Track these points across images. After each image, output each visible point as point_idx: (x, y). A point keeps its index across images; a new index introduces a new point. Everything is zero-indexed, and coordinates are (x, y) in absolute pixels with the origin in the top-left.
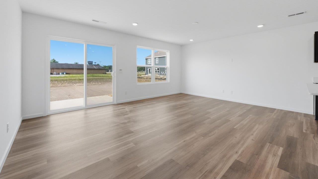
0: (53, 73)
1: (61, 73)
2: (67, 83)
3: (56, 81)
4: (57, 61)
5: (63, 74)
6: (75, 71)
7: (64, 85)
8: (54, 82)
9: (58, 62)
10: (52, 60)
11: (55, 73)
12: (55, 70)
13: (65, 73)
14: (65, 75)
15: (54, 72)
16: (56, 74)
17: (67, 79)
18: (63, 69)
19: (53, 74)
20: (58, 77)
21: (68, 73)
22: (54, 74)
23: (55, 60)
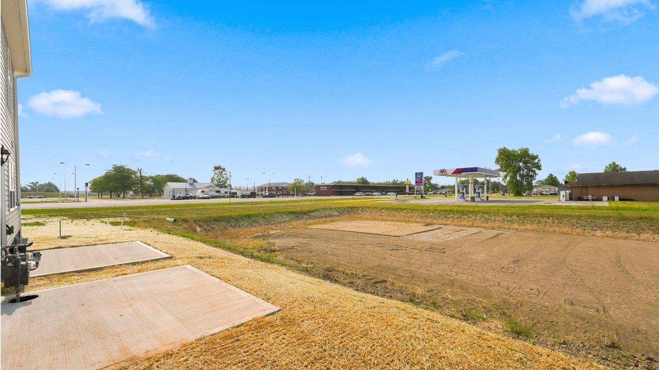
0: (586, 197)
1: (605, 198)
3: (551, 218)
4: (623, 167)
5: (611, 198)
6: (647, 192)
9: (625, 169)
11: (590, 197)
12: (591, 190)
13: (617, 198)
14: (617, 203)
15: (587, 194)
16: (593, 200)
18: (612, 186)
20: (574, 209)
21: (628, 198)
22: (588, 200)
23: (617, 166)
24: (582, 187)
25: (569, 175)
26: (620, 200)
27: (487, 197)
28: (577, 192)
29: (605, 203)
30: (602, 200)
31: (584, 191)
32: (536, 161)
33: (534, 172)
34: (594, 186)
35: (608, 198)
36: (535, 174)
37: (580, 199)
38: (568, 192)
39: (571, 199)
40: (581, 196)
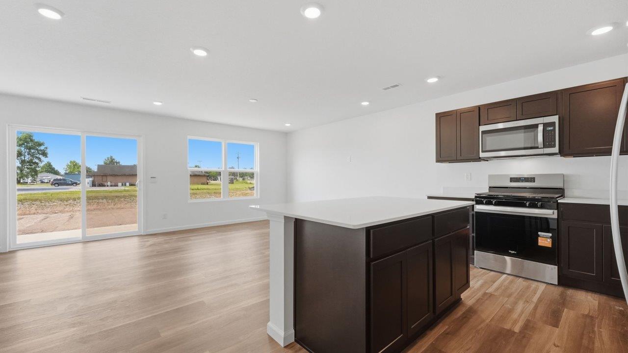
0: (106, 184)
1: (120, 184)
2: (126, 202)
3: (105, 199)
4: (118, 161)
5: (124, 185)
7: (119, 206)
8: (101, 201)
9: (119, 163)
10: (108, 158)
11: (109, 183)
12: (109, 178)
13: (128, 184)
15: (106, 181)
16: (111, 186)
17: (125, 195)
18: (125, 175)
19: (105, 186)
22: (108, 186)
23: (114, 159)
24: (102, 176)
25: (69, 164)
26: (130, 185)
28: (98, 180)
29: (120, 188)
30: (117, 186)
31: (104, 179)
32: (42, 148)
33: (39, 159)
34: (111, 175)
35: (122, 185)
36: (40, 161)
37: (103, 185)
38: (91, 179)
39: (94, 185)
40: (102, 182)
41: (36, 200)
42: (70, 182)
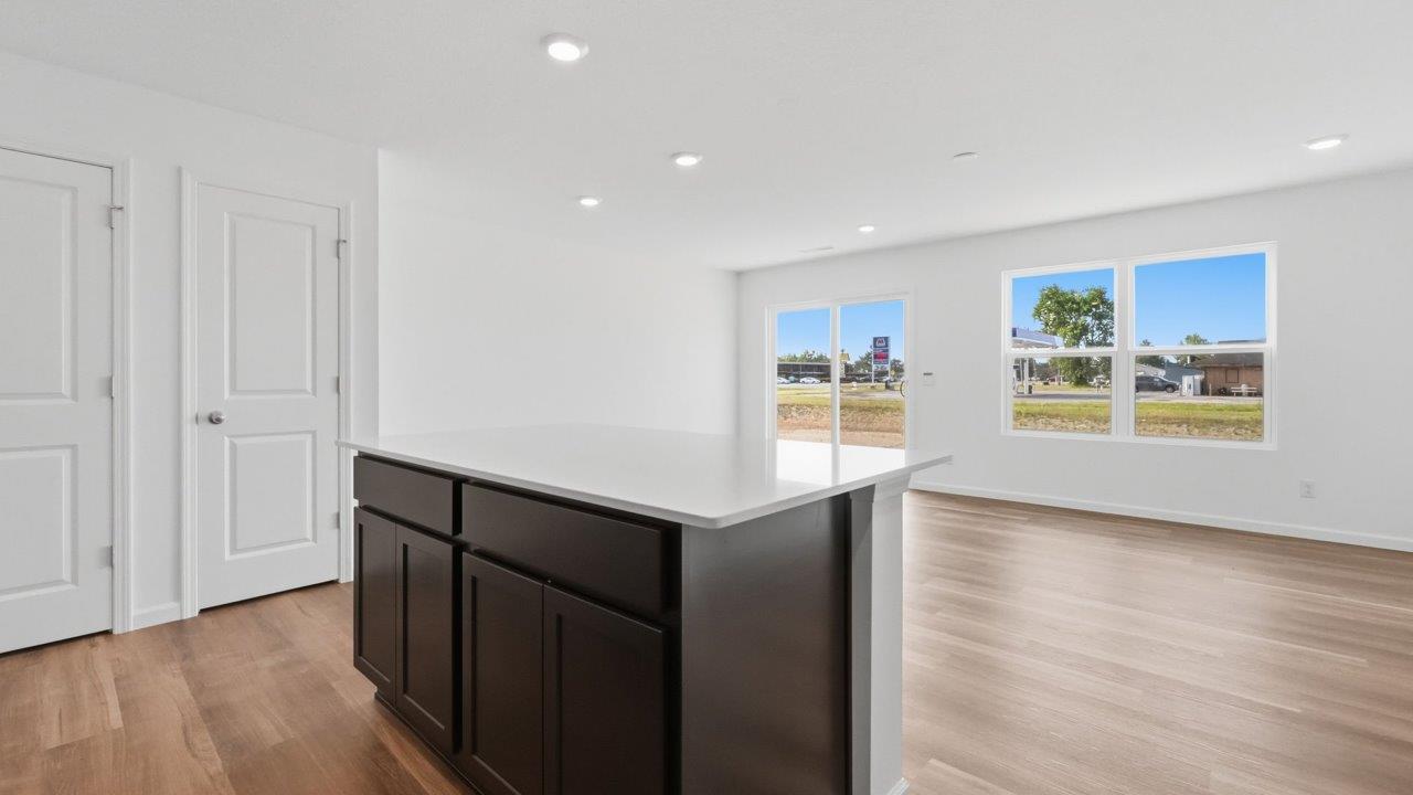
0: (1234, 389)
11: (1244, 388)
12: (1244, 375)
15: (1238, 383)
16: (1250, 395)
19: (1232, 394)
24: (1227, 369)
27: (1030, 387)
28: (1217, 378)
31: (1232, 376)
34: (1249, 367)
37: (1224, 392)
38: (1199, 377)
39: (1204, 391)
40: (1226, 386)
41: (1057, 416)
42: (1160, 384)
